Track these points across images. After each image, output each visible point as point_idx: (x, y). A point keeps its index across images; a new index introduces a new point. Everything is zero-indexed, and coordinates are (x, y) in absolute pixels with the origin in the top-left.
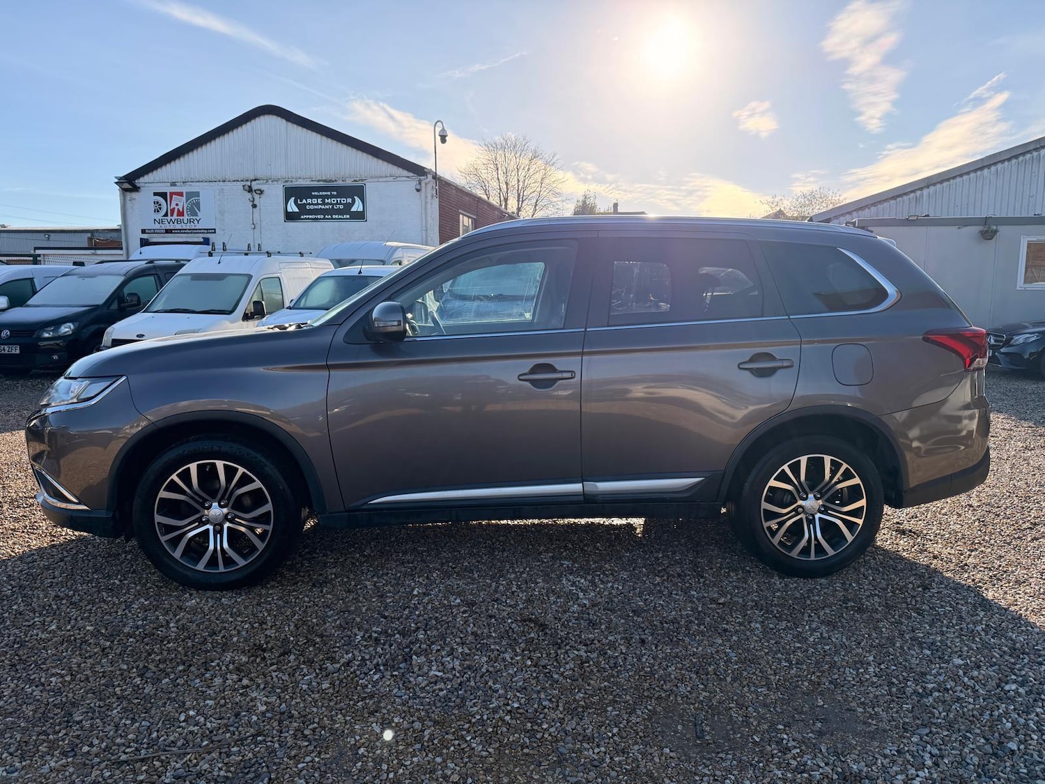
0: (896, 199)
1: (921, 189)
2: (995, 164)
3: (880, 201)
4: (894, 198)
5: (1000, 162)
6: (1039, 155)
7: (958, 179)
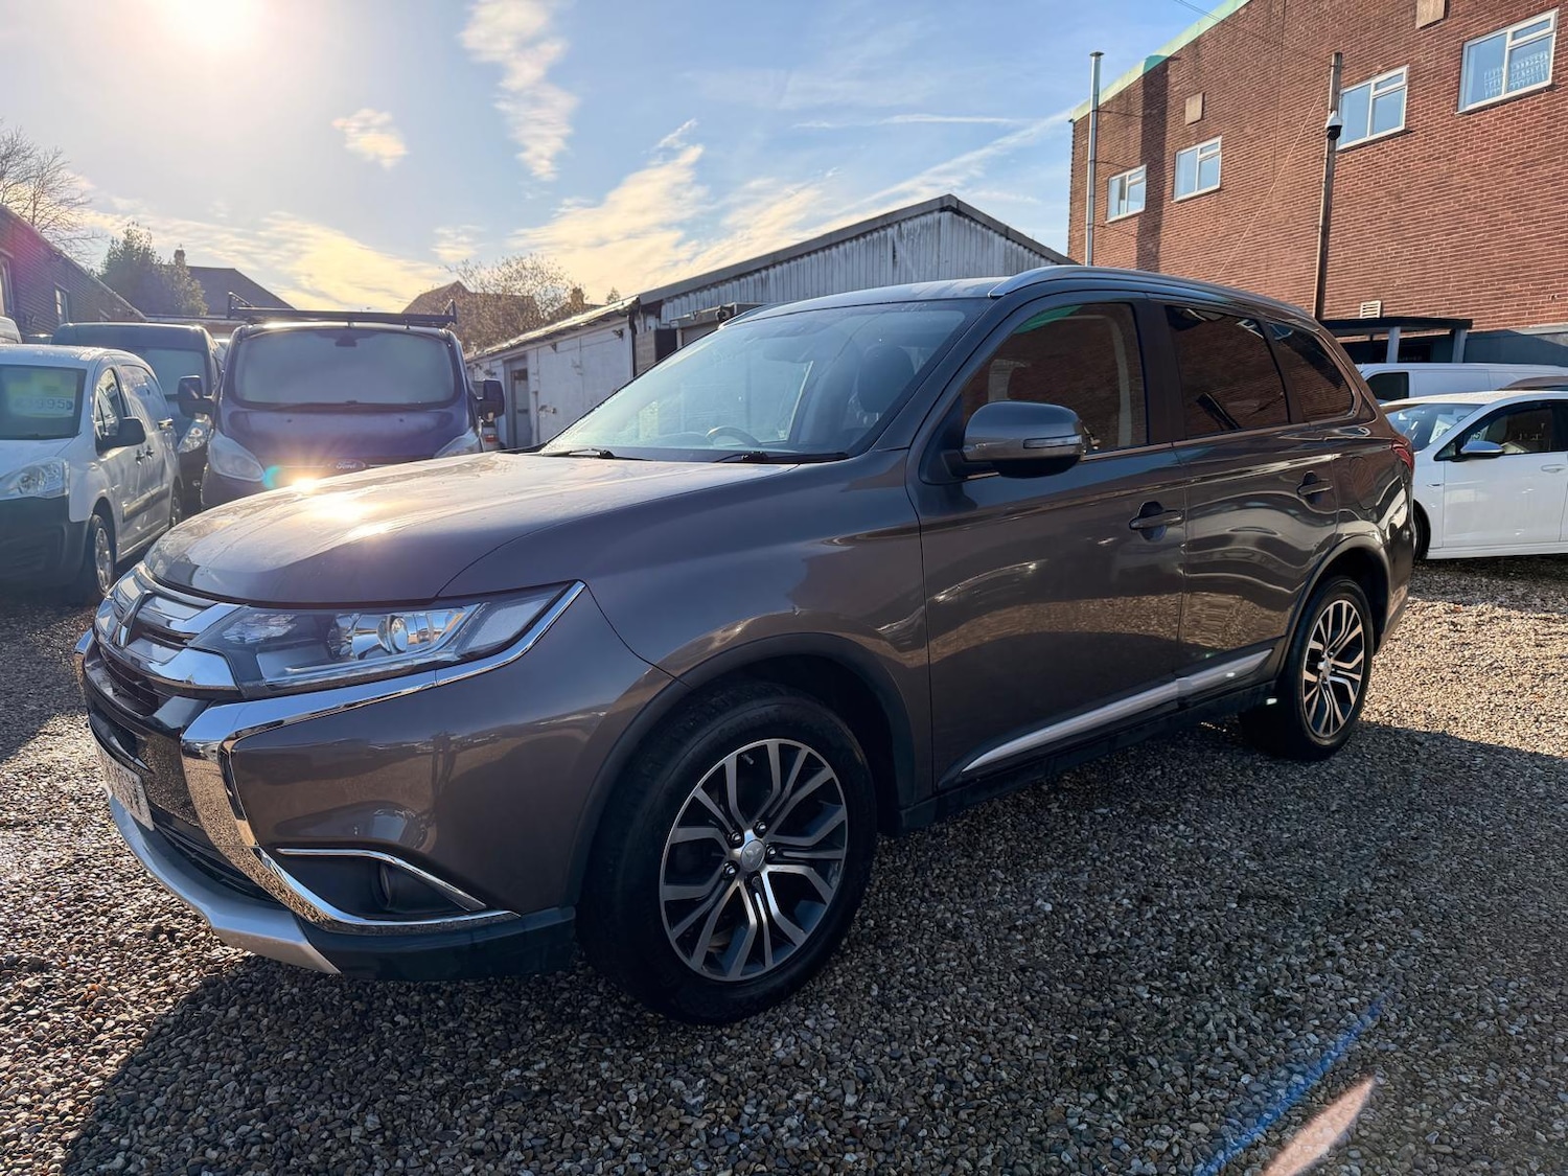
0: (739, 280)
1: (766, 268)
2: (843, 242)
3: (721, 281)
4: (738, 277)
5: (848, 239)
6: (886, 235)
7: (806, 259)
